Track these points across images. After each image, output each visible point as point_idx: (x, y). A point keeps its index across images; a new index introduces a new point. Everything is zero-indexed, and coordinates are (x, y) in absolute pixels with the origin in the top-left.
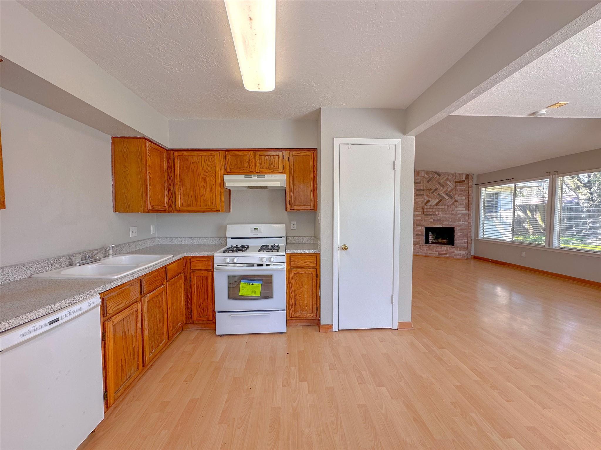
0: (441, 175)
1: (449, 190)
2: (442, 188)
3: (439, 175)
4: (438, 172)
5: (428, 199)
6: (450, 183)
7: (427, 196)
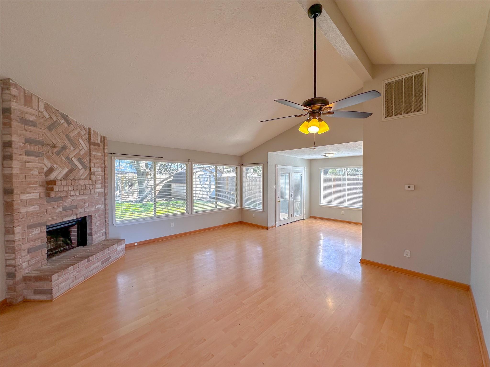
0: (71, 123)
1: (82, 153)
2: (72, 148)
3: (69, 122)
4: (67, 116)
5: (49, 166)
6: (83, 143)
7: (48, 158)
